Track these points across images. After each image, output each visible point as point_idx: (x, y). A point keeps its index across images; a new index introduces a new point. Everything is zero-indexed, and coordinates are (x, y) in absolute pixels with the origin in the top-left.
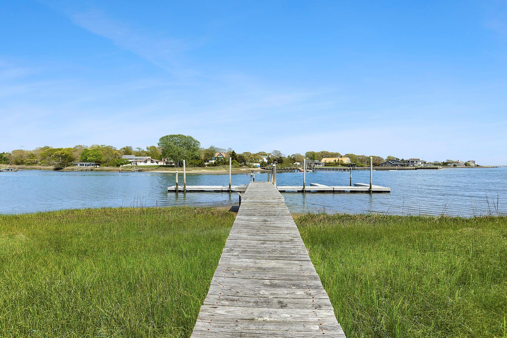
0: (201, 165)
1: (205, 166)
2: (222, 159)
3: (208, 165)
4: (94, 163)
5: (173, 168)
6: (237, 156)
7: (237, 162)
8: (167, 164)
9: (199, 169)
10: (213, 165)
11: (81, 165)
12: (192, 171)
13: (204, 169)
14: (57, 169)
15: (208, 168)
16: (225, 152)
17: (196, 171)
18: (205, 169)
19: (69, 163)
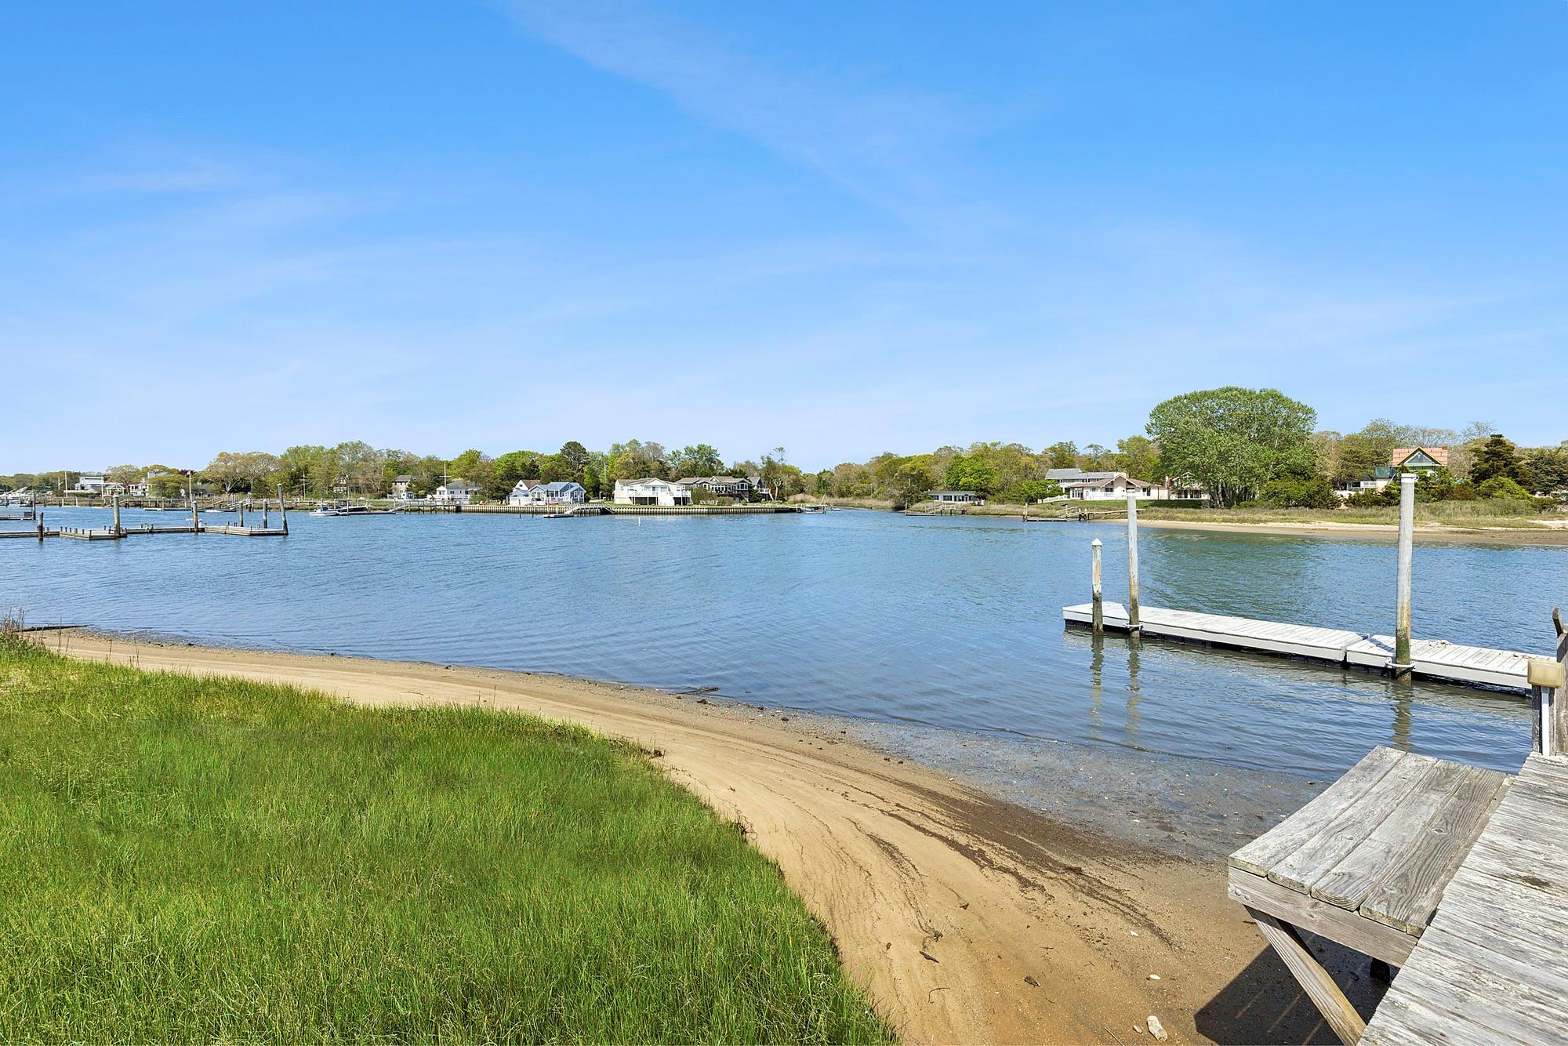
0: (1318, 501)
1: (1335, 503)
2: (1429, 473)
3: (1353, 502)
4: (972, 494)
5: (1198, 511)
6: (1521, 459)
7: (1517, 487)
8: (1183, 496)
9: (1301, 518)
10: (1377, 502)
11: (945, 498)
12: (1271, 524)
13: (1326, 517)
14: (898, 508)
15: (1350, 515)
16: (1448, 442)
17: (1288, 525)
18: (1334, 518)
19: (922, 494)
